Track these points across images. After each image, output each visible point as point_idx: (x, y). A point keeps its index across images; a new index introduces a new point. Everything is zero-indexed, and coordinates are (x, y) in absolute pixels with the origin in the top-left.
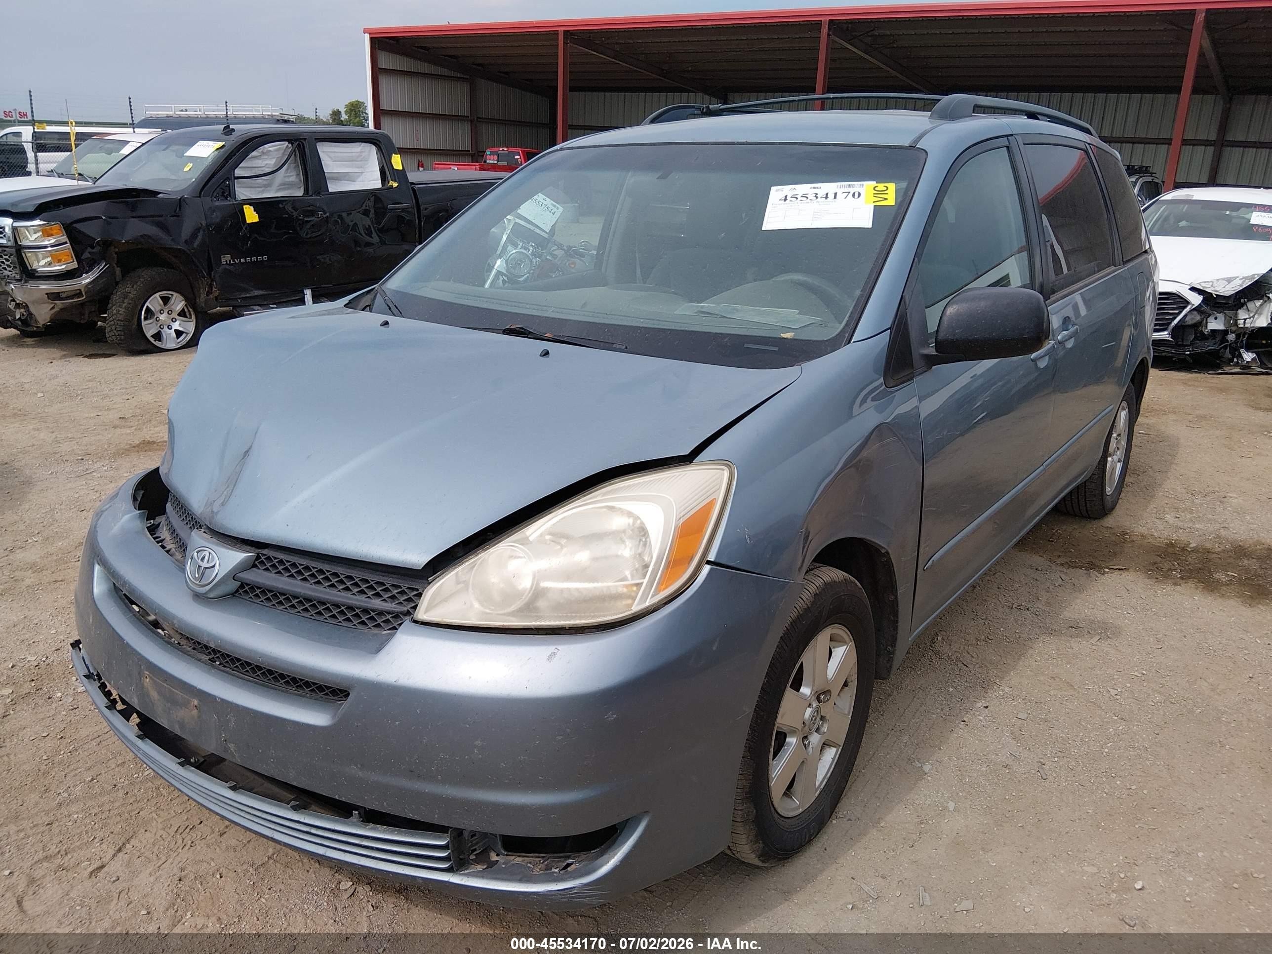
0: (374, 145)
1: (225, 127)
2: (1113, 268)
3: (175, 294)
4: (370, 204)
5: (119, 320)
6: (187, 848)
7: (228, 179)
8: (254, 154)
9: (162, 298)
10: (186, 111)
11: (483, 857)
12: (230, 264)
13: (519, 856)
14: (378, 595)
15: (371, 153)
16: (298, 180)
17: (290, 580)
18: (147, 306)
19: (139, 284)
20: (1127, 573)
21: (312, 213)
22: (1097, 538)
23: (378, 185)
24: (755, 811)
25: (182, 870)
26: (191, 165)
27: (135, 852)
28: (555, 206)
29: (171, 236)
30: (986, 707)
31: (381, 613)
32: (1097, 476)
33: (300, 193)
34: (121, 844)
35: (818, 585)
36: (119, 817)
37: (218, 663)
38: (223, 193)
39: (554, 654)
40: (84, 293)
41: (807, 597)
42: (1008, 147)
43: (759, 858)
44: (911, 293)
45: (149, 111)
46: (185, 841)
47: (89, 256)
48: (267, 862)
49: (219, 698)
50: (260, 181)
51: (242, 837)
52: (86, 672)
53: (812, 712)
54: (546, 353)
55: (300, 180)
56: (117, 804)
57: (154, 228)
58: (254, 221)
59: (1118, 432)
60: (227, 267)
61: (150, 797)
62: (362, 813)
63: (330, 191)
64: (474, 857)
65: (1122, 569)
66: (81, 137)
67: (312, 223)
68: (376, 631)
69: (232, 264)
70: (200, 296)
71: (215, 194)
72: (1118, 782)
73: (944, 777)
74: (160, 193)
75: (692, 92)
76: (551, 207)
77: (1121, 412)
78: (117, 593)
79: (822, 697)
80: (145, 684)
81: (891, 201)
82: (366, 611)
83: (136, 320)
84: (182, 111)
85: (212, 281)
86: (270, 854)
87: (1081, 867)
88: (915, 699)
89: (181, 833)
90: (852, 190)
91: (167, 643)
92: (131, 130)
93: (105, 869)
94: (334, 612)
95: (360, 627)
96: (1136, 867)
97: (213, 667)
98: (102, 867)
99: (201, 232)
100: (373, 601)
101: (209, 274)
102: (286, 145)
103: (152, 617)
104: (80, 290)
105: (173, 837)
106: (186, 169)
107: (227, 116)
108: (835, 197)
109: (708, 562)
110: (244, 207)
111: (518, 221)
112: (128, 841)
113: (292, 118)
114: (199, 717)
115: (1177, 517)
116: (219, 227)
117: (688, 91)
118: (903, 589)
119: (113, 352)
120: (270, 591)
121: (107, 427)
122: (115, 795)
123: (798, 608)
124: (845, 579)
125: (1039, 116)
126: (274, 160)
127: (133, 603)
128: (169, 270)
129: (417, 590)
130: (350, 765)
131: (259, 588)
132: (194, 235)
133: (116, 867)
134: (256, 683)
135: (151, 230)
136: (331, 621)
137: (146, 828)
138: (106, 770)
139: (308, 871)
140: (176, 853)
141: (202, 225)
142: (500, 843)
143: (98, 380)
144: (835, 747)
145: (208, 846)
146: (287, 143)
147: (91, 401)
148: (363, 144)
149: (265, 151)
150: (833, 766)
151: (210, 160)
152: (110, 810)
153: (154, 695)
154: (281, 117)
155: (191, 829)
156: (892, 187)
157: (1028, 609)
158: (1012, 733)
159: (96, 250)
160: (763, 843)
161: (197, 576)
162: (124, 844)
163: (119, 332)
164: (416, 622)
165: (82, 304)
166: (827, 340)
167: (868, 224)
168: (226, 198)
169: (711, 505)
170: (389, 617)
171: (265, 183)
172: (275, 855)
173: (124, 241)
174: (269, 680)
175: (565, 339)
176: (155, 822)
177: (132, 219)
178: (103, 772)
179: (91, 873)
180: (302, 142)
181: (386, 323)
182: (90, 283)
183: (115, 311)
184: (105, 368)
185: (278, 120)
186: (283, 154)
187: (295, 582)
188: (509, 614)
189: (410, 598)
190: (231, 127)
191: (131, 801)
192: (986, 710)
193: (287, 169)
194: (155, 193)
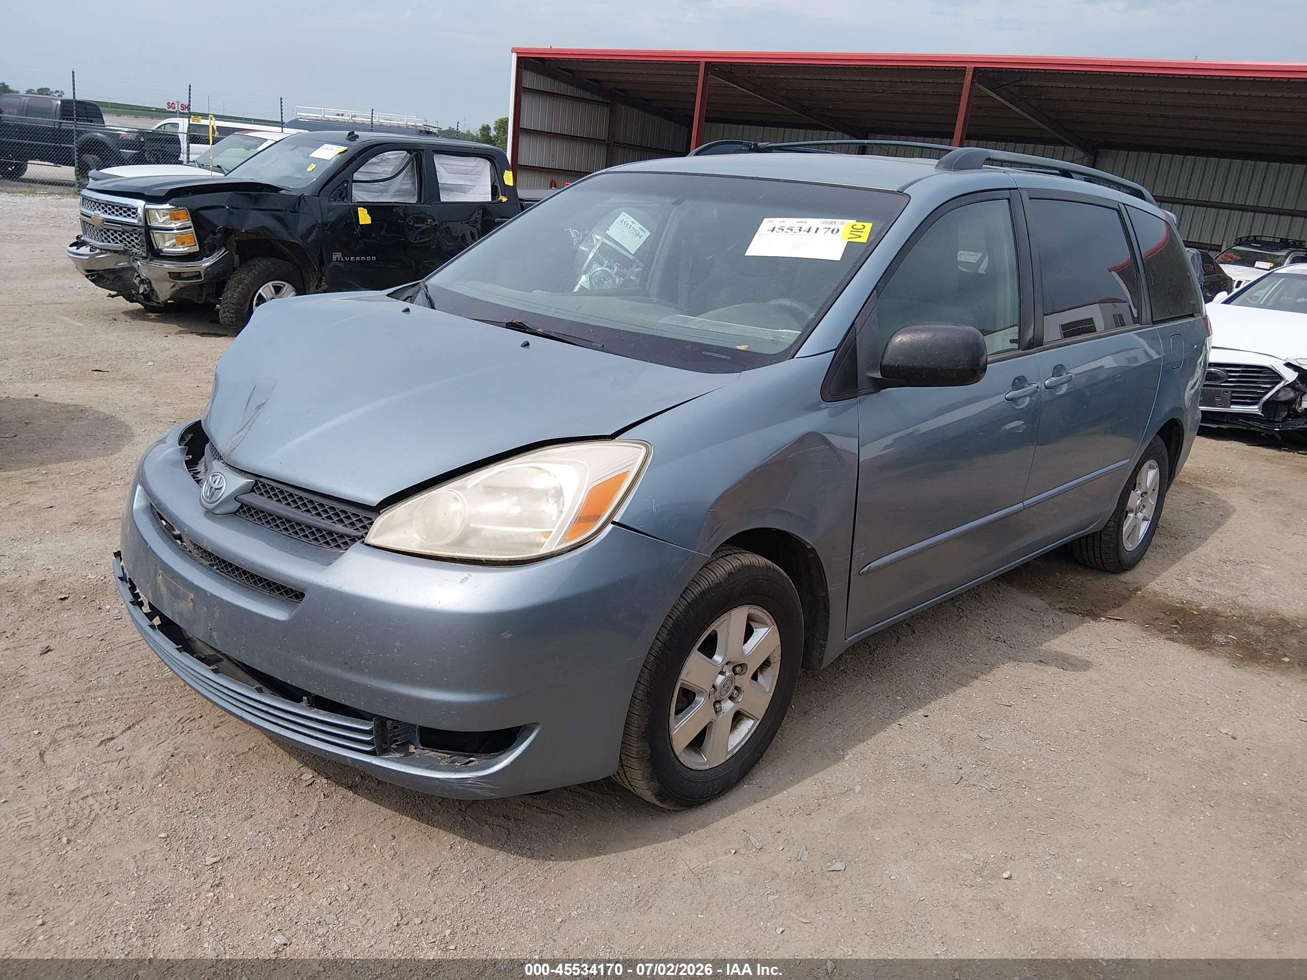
0: (489, 160)
1: (350, 133)
2: (1138, 326)
3: (287, 285)
4: (478, 215)
5: (232, 303)
6: (184, 733)
7: (346, 181)
8: (374, 160)
9: (274, 287)
10: (342, 115)
11: (403, 747)
12: (340, 261)
13: (433, 751)
14: (341, 521)
15: (485, 167)
16: (412, 188)
17: (278, 504)
18: (260, 293)
19: (254, 271)
20: (1123, 624)
21: (423, 220)
22: (1108, 590)
23: (488, 198)
24: (650, 751)
25: (176, 749)
26: (315, 165)
27: (141, 731)
28: (642, 230)
29: (287, 230)
30: (926, 716)
31: (342, 536)
32: (1112, 529)
33: (414, 200)
34: (131, 724)
35: (734, 565)
36: (134, 705)
37: (215, 568)
38: (341, 194)
39: (467, 578)
40: (203, 275)
41: (721, 573)
42: (1009, 200)
43: (655, 796)
44: (863, 321)
45: (300, 112)
46: (184, 729)
47: (211, 241)
48: (248, 752)
49: (209, 593)
50: (378, 186)
51: (232, 731)
52: (121, 575)
53: (724, 680)
54: (527, 344)
55: (415, 188)
56: (135, 695)
57: (274, 221)
58: (367, 223)
59: (1143, 490)
60: (338, 264)
61: (164, 693)
62: (310, 699)
63: (442, 201)
64: (396, 747)
65: (1120, 620)
66: (225, 132)
67: (422, 229)
68: (336, 550)
69: (342, 262)
70: (310, 288)
71: (333, 194)
72: (1026, 793)
73: (861, 766)
74: (282, 189)
75: (832, 130)
76: (639, 231)
77: (1147, 471)
78: (152, 510)
79: (738, 669)
80: (158, 581)
81: (864, 239)
82: (330, 533)
83: (248, 305)
84: (338, 115)
85: (322, 275)
86: (251, 747)
87: (959, 853)
88: (861, 701)
89: (182, 723)
90: (832, 227)
91: (184, 552)
92: (279, 129)
93: (114, 741)
94: (307, 532)
95: (325, 546)
96: (1012, 862)
97: (211, 570)
98: (112, 739)
99: (316, 228)
100: (336, 526)
101: (320, 270)
102: (404, 155)
103: (177, 532)
104: (199, 272)
105: (175, 724)
106: (309, 169)
107: (372, 123)
108: (816, 232)
109: (614, 523)
110: (359, 209)
111: (606, 241)
112: (138, 723)
113: (435, 130)
114: (194, 608)
115: (1198, 581)
116: (333, 226)
117: (829, 130)
118: (835, 589)
119: (224, 332)
120: (262, 512)
121: (204, 397)
122: (136, 687)
123: (710, 581)
124: (767, 567)
125: (1073, 175)
126: (392, 167)
127: (162, 518)
128: (283, 261)
129: (371, 519)
130: (301, 655)
131: (254, 509)
132: (309, 231)
133: (123, 740)
134: (240, 585)
135: (269, 222)
136: (303, 539)
137: (154, 715)
138: (133, 668)
139: (279, 763)
140: (174, 737)
141: (317, 222)
142: (418, 738)
143: (205, 356)
144: (753, 719)
145: (202, 734)
146: (406, 152)
147: (195, 374)
148: (479, 159)
149: (384, 159)
150: (749, 736)
151: (332, 162)
152: (128, 698)
153: (164, 589)
154: (425, 128)
155: (191, 721)
156: (869, 226)
157: (1004, 642)
158: (942, 740)
159: (218, 236)
160: (659, 782)
161: (208, 494)
162: (133, 724)
163: (231, 315)
164: (367, 545)
165: (201, 286)
166: (773, 355)
167: (837, 257)
168: (343, 199)
169: (623, 476)
170: (347, 539)
171: (382, 188)
172: (256, 748)
173: (243, 231)
174: (251, 583)
175: (553, 335)
176: (163, 711)
177: (253, 211)
178: (130, 669)
179: (102, 742)
180: (420, 154)
181: (407, 310)
182: (209, 267)
183: (229, 295)
184: (214, 346)
185: (421, 131)
186: (402, 163)
187: (281, 505)
188: (442, 546)
189: (365, 525)
190: (356, 133)
191: (148, 694)
192: (925, 718)
193: (404, 177)
194: (277, 189)
